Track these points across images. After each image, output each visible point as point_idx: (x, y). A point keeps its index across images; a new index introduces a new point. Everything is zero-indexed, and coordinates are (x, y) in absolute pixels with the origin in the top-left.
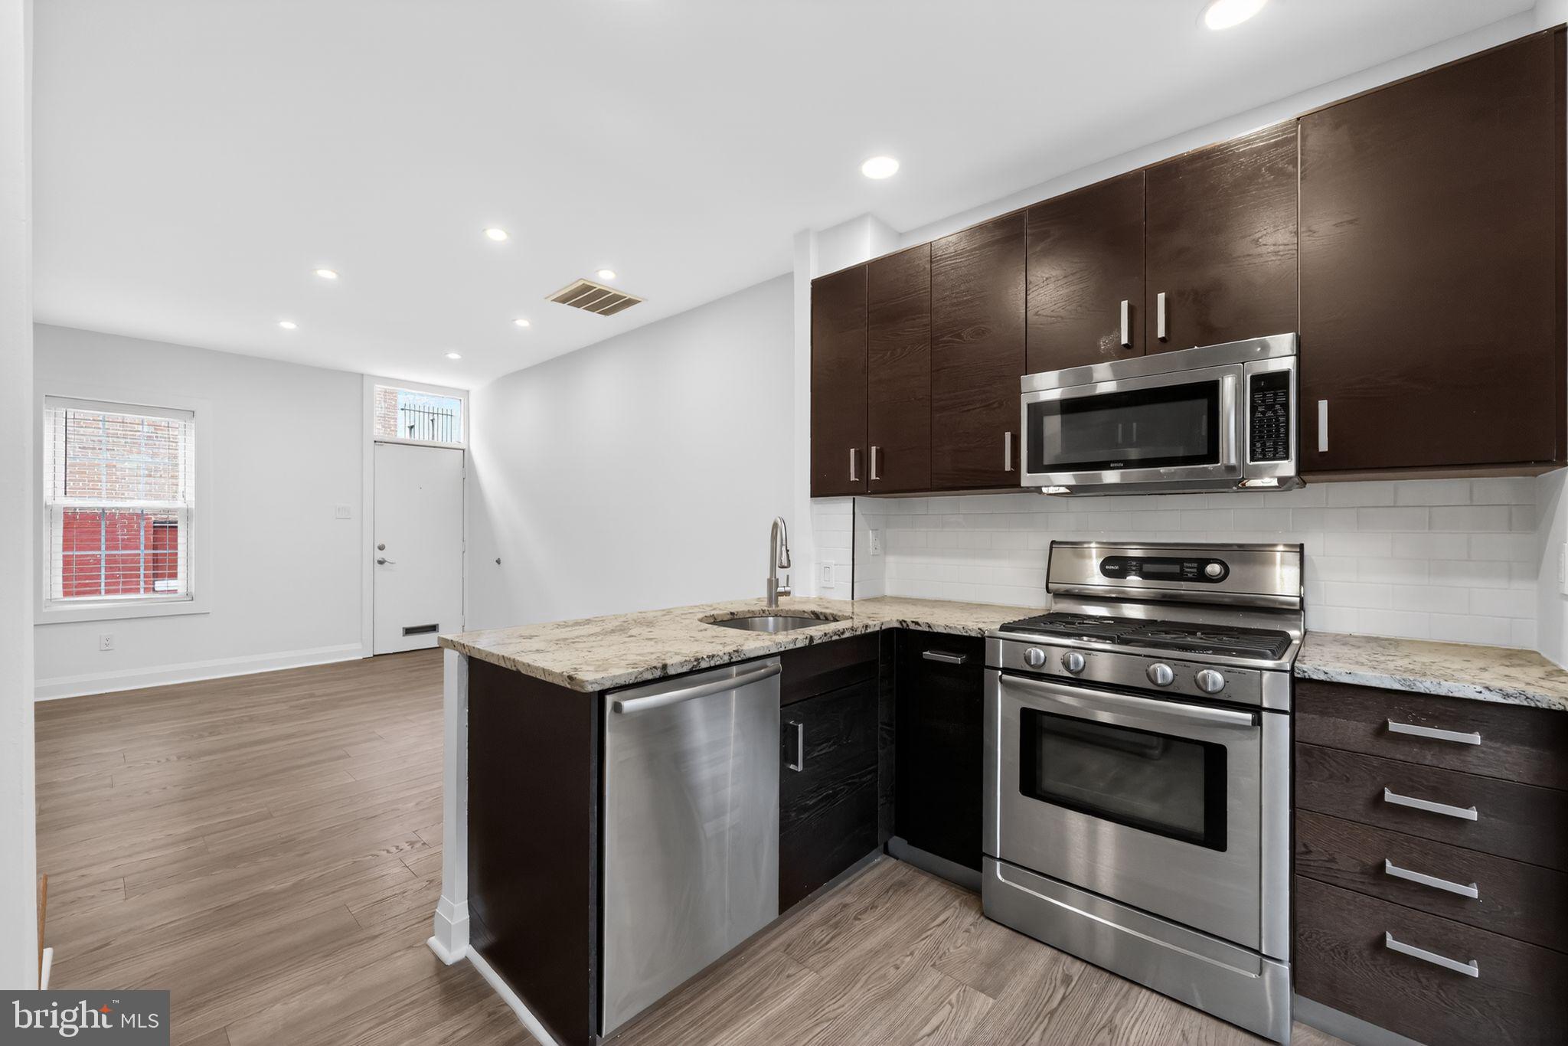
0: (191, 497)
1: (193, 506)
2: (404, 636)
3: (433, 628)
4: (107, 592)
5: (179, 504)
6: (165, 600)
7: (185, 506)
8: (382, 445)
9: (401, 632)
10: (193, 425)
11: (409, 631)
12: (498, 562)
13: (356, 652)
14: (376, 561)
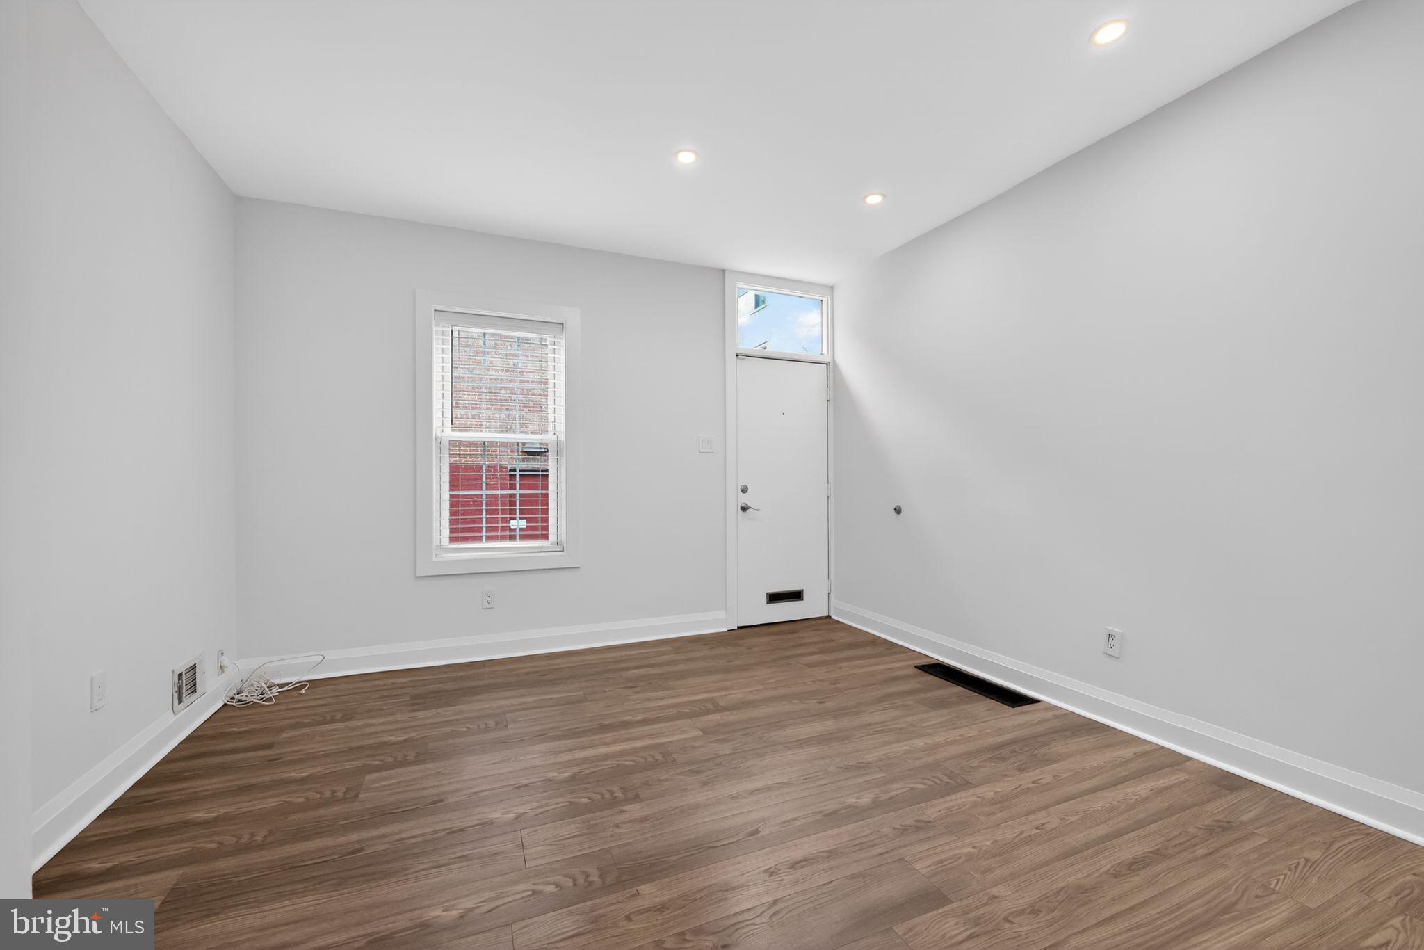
0: (561, 427)
1: (563, 438)
2: (767, 603)
3: (796, 596)
4: (489, 538)
5: (549, 437)
6: (536, 550)
7: (555, 437)
8: (743, 359)
9: (765, 599)
10: (563, 342)
11: (774, 598)
12: (898, 510)
13: (718, 622)
14: (739, 508)
